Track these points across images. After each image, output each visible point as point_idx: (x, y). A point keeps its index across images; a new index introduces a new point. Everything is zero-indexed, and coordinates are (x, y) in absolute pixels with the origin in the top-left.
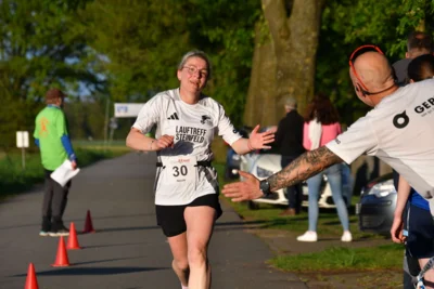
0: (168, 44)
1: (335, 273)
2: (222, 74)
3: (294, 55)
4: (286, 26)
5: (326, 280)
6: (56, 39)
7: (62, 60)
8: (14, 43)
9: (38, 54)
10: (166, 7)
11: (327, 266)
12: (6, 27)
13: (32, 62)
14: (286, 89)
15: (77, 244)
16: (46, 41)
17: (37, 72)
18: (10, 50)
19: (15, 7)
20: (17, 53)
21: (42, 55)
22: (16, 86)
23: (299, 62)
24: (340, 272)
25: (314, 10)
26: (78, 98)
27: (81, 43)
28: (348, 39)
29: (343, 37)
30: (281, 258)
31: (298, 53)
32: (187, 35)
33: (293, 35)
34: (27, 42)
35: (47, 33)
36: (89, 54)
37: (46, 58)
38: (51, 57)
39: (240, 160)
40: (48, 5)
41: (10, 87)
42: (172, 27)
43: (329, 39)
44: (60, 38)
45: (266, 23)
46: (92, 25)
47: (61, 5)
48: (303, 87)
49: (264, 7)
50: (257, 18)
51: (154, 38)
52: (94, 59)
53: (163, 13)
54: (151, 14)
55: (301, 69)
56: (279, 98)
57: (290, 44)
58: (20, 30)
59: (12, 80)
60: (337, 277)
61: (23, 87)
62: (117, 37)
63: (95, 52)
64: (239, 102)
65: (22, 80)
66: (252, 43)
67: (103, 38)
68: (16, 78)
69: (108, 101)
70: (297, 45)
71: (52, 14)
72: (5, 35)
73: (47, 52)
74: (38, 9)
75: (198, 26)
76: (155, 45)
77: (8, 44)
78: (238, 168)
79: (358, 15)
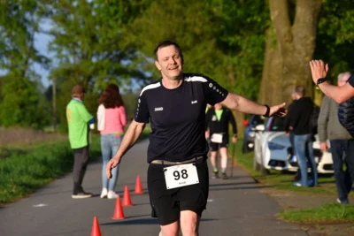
0: (199, 48)
1: (330, 224)
2: (241, 71)
3: (296, 54)
4: (290, 32)
5: (322, 229)
6: (114, 46)
7: (119, 62)
8: (83, 50)
9: (101, 58)
10: (197, 20)
11: (324, 219)
12: (76, 38)
13: (97, 64)
14: (290, 81)
15: (130, 202)
16: (107, 48)
17: (100, 72)
18: (80, 55)
19: (84, 23)
20: (85, 57)
21: (104, 59)
22: (85, 83)
23: (300, 60)
24: (335, 223)
25: (312, 20)
26: (131, 91)
27: (133, 48)
28: (338, 41)
29: (334, 40)
30: (287, 212)
31: (300, 53)
32: (214, 41)
33: (295, 39)
34: (92, 49)
35: (107, 42)
36: (139, 57)
37: (107, 61)
38: (111, 60)
39: (254, 137)
40: (108, 21)
41: (81, 83)
42: (202, 34)
43: (324, 41)
44: (117, 46)
45: (275, 30)
46: (141, 35)
47: (117, 20)
48: (303, 79)
49: (272, 18)
50: (268, 27)
51: (188, 43)
52: (143, 61)
53: (195, 24)
54: (185, 26)
55: (302, 65)
56: (284, 88)
57: (293, 46)
58: (87, 40)
59: (82, 78)
60: (331, 227)
61: (90, 83)
63: (143, 55)
64: (254, 92)
65: (89, 78)
66: (263, 46)
68: (84, 77)
70: (299, 47)
71: (111, 27)
72: (75, 44)
73: (108, 56)
74: (101, 23)
75: (222, 33)
76: (189, 49)
77: (78, 50)
78: (253, 142)
79: (346, 23)
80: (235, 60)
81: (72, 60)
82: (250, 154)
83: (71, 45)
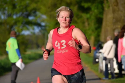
2: (91, 21)
3: (120, 12)
4: (116, 1)
7: (27, 18)
9: (18, 15)
12: (5, 6)
13: (16, 19)
14: (117, 26)
16: (21, 10)
17: (18, 23)
18: (7, 15)
20: (10, 16)
21: (19, 17)
26: (34, 33)
27: (35, 11)
31: (122, 12)
33: (119, 4)
34: (13, 11)
35: (21, 8)
36: (38, 15)
37: (21, 18)
38: (24, 17)
39: (99, 56)
44: (26, 9)
52: (40, 17)
55: (123, 18)
56: (114, 30)
57: (118, 8)
58: (11, 7)
59: (8, 27)
62: (49, 8)
63: (40, 14)
65: (12, 27)
66: (103, 9)
67: (43, 9)
69: (46, 33)
70: (121, 8)
72: (4, 9)
73: (21, 15)
77: (6, 12)
78: (98, 58)
80: (88, 16)
81: (3, 17)
82: (96, 65)
83: (2, 9)
